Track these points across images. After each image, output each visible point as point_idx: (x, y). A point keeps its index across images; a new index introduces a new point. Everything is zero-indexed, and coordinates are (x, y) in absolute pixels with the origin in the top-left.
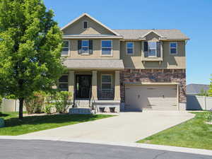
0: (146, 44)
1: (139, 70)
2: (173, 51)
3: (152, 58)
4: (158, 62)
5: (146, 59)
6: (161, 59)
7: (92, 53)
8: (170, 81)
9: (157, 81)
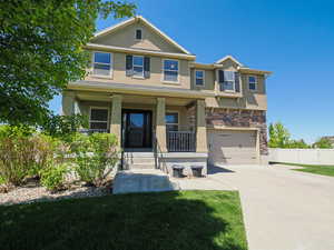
0: (221, 73)
1: (211, 109)
2: (252, 87)
3: (229, 93)
4: (236, 98)
5: (222, 94)
6: (240, 95)
7: (149, 77)
8: (249, 126)
9: (233, 125)
